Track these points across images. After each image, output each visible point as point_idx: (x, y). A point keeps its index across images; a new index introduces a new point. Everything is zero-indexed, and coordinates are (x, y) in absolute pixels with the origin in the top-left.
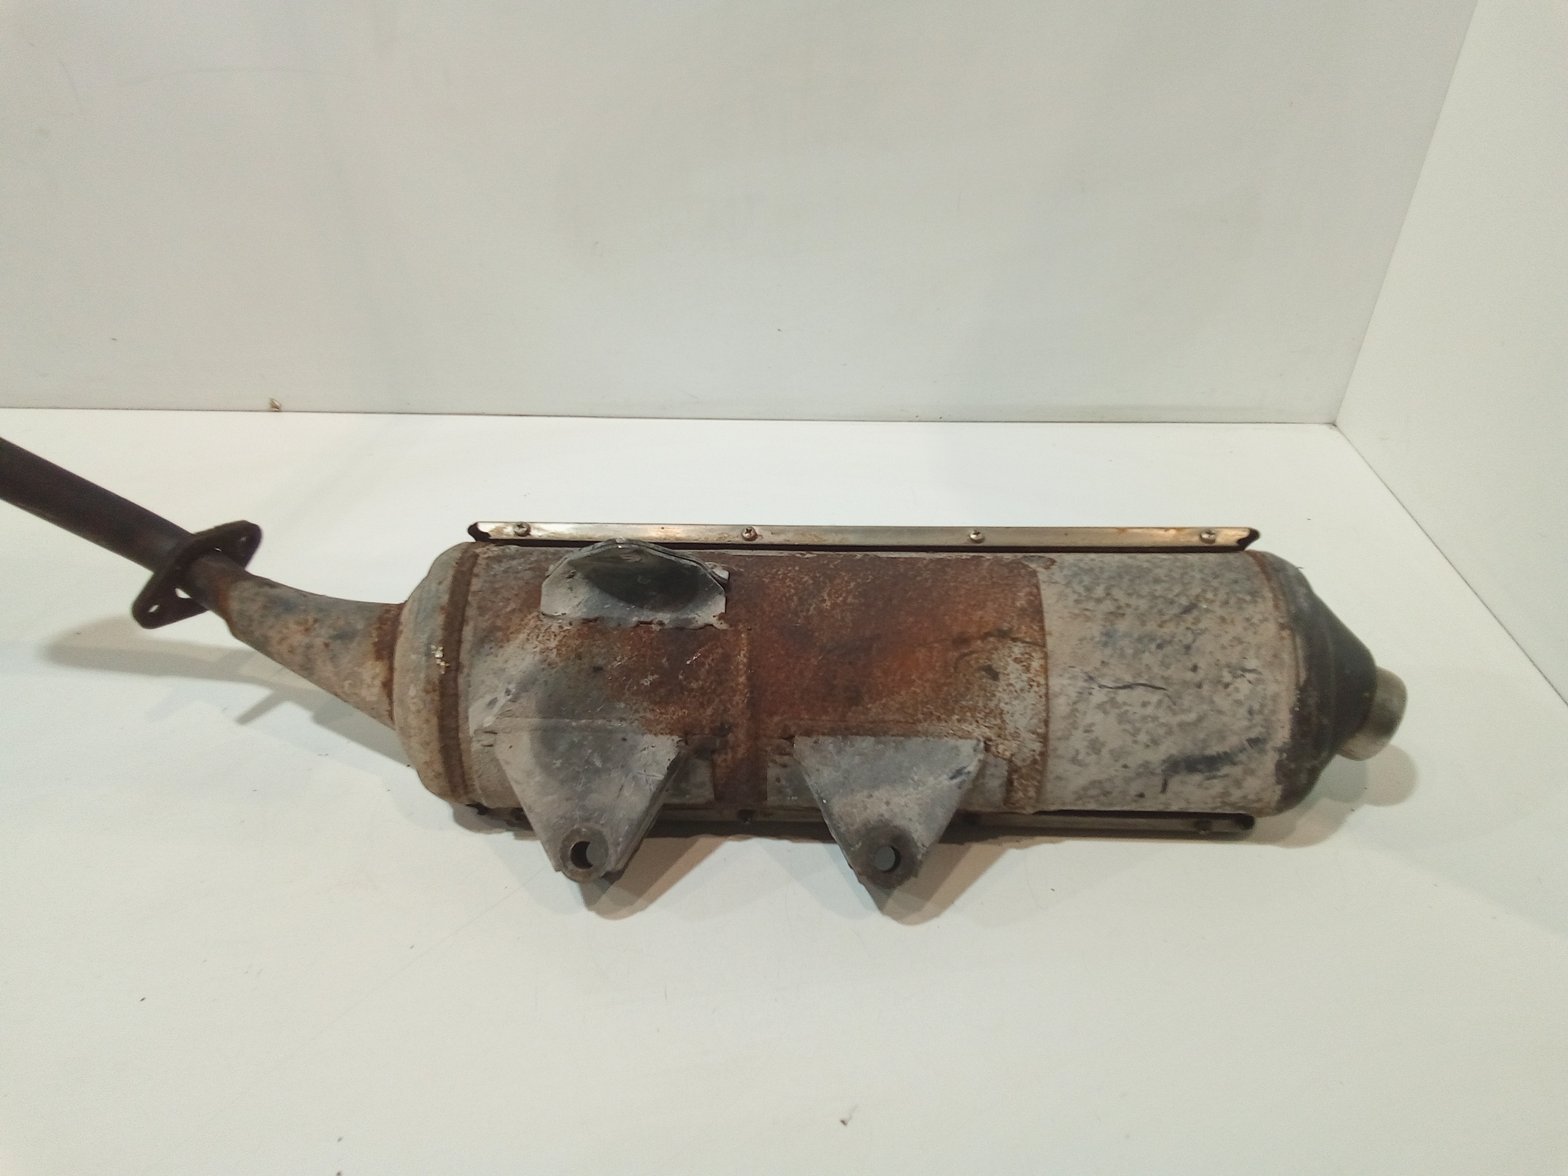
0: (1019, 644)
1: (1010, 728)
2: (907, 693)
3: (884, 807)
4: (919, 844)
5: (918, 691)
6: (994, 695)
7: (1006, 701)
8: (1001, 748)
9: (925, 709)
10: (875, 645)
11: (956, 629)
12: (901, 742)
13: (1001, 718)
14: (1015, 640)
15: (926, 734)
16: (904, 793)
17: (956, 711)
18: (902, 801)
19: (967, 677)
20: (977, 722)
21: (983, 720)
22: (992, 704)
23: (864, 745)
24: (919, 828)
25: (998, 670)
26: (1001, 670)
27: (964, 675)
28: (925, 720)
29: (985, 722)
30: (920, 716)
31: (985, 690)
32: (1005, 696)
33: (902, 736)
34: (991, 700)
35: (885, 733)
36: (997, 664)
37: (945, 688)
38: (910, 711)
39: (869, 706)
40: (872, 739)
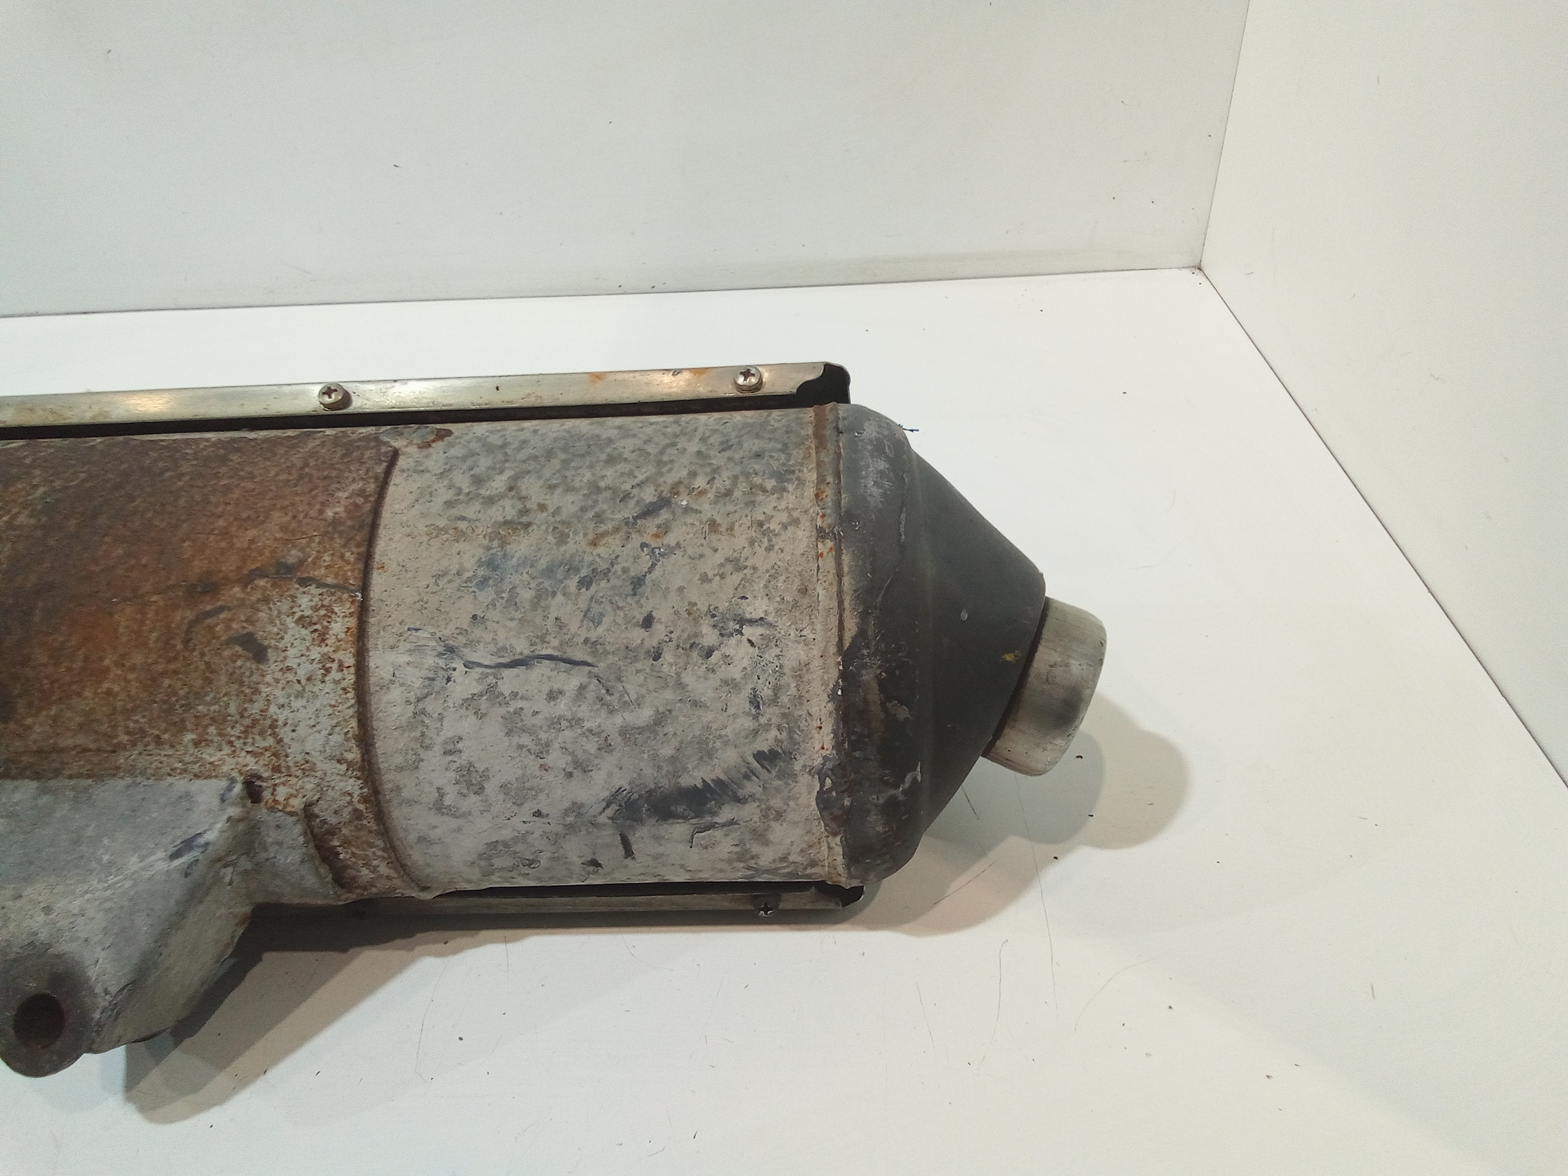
0: (312, 589)
1: (295, 753)
2: (96, 694)
3: (41, 918)
4: (98, 989)
5: (116, 689)
6: (257, 691)
7: (281, 701)
8: (282, 793)
9: (132, 725)
10: (41, 604)
11: (199, 565)
12: (86, 789)
13: (274, 734)
14: (304, 582)
15: (131, 771)
16: (80, 888)
17: (189, 726)
18: (76, 906)
19: (207, 659)
20: (231, 743)
21: (242, 741)
22: (254, 709)
23: (17, 797)
24: (102, 955)
25: (266, 643)
26: (273, 642)
27: (203, 654)
28: (134, 744)
29: (245, 744)
30: (124, 738)
31: (242, 683)
32: (278, 692)
33: (88, 777)
34: (251, 701)
35: (57, 773)
36: (265, 629)
37: (166, 682)
38: (104, 728)
39: (29, 721)
40: (34, 784)
